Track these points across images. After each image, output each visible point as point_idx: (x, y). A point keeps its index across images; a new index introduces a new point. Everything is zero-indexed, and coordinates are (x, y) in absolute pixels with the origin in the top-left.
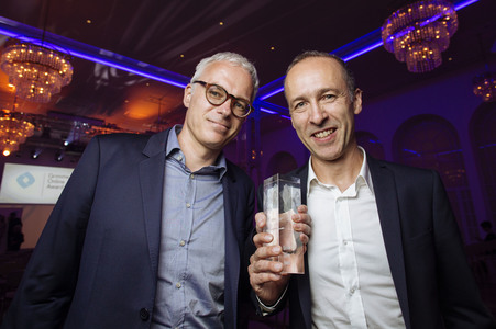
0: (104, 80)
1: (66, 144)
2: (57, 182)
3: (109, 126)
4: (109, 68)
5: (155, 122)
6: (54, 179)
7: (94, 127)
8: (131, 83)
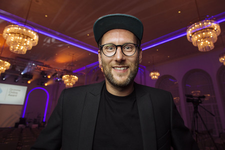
0: (48, 44)
1: (22, 73)
2: (14, 93)
3: (46, 66)
4: (51, 38)
5: (69, 65)
6: (12, 91)
7: (38, 66)
8: (60, 46)
